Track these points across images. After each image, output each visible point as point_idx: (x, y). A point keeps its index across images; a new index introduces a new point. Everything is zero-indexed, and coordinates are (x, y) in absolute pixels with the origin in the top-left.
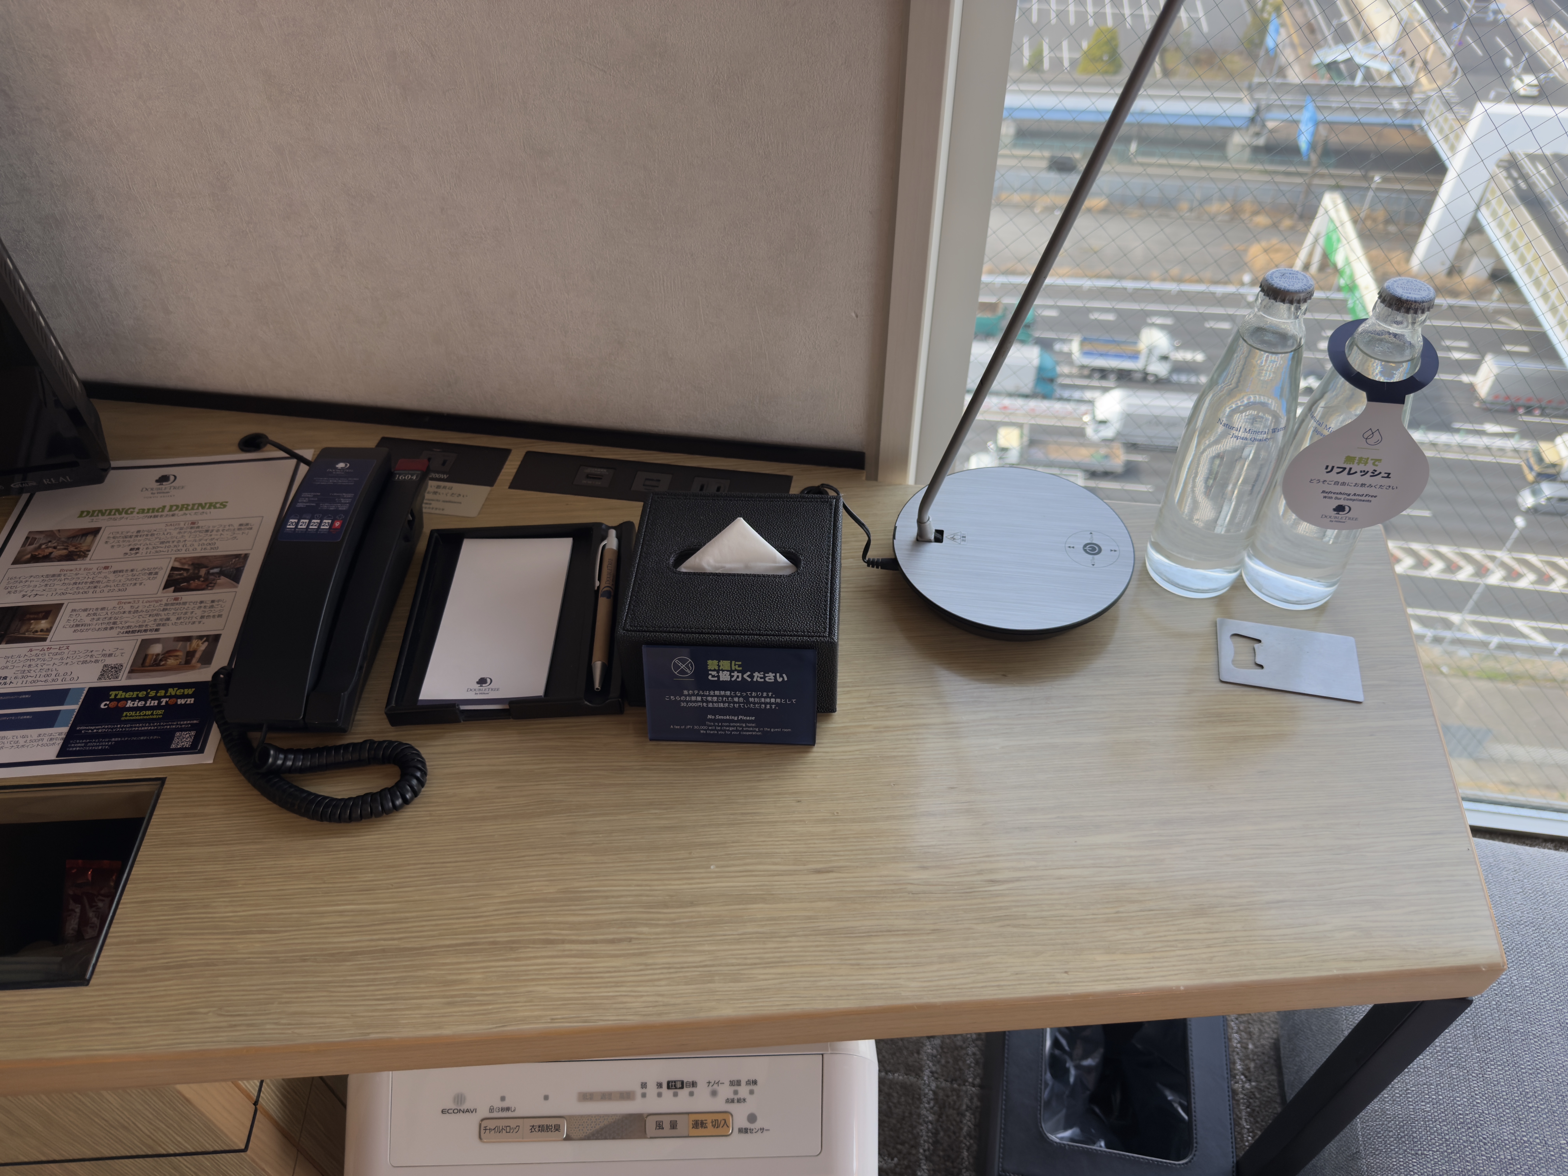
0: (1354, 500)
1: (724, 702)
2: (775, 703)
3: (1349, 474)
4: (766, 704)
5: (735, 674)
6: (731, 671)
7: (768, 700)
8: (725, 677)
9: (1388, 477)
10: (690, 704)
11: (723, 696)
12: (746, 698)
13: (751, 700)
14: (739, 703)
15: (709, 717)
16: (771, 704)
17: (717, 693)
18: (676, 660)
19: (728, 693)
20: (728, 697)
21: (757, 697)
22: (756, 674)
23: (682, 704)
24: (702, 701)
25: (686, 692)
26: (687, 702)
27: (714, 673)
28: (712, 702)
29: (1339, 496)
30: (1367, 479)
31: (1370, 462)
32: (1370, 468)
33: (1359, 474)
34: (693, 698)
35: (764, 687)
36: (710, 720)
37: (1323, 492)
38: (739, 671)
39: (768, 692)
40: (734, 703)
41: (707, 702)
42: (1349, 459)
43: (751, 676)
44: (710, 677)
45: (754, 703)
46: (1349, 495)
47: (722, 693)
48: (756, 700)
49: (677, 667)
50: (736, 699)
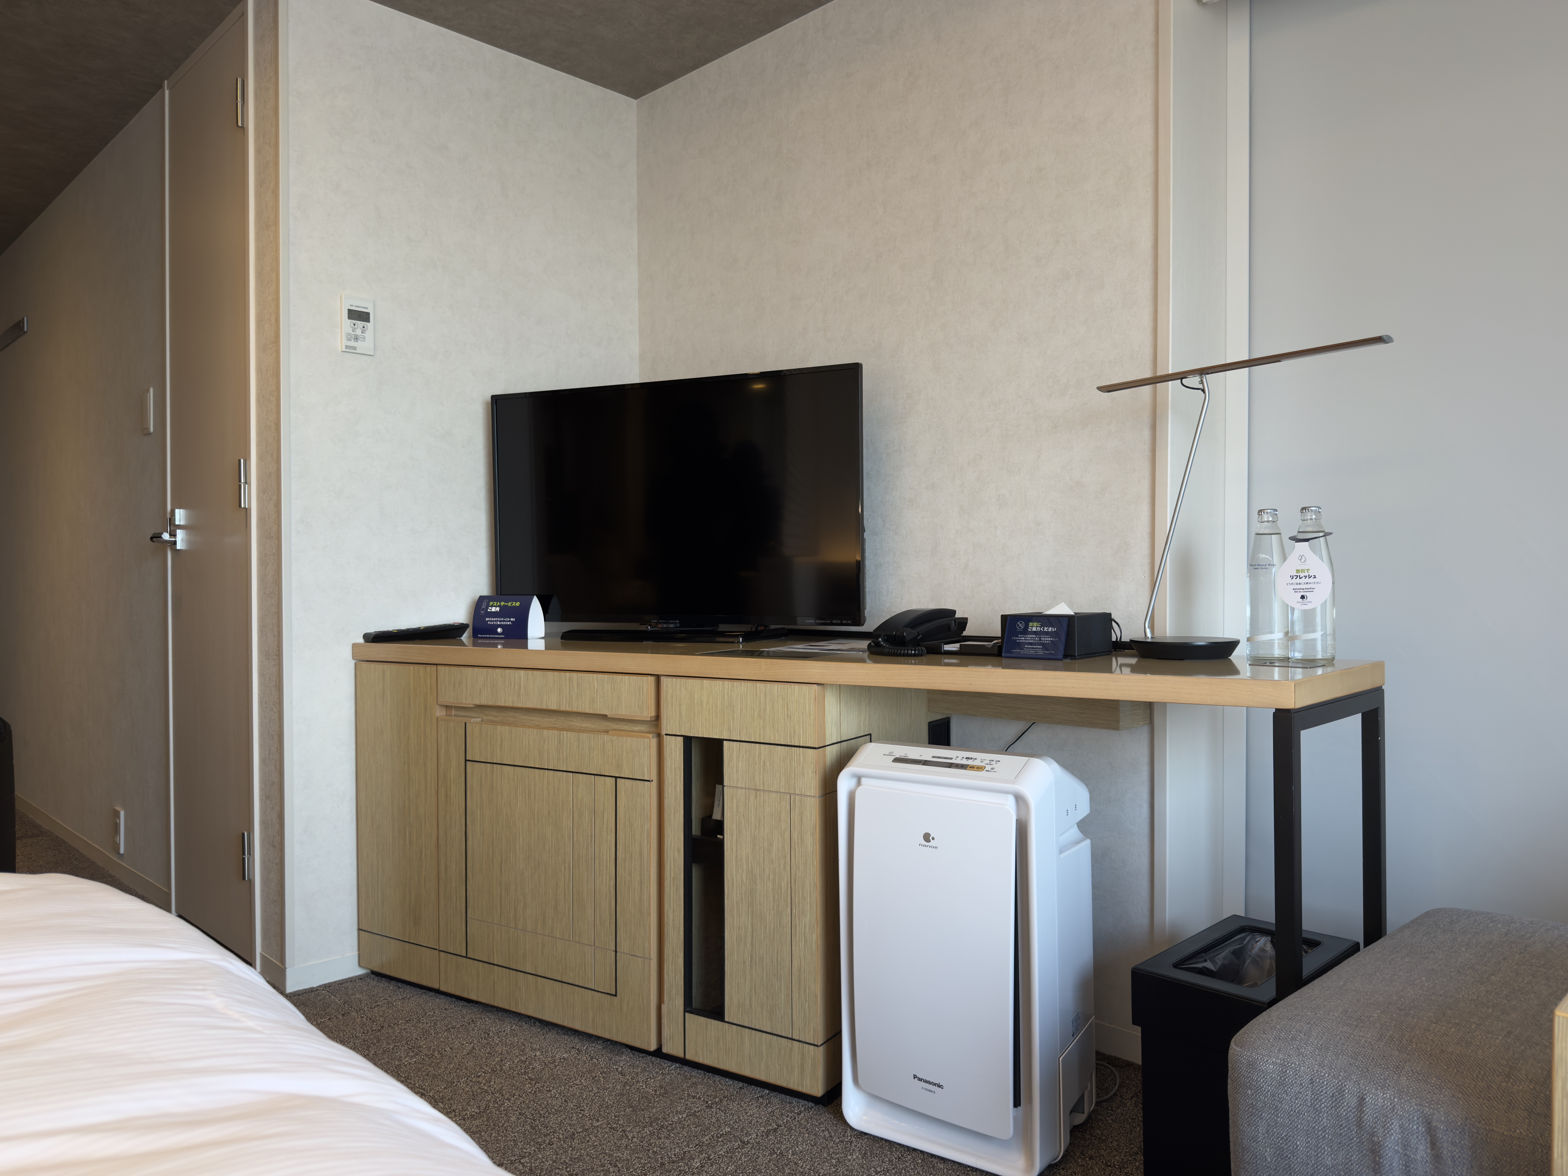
0: (1306, 592)
1: (1032, 640)
2: (1051, 641)
3: (1300, 578)
4: (1047, 640)
5: (1038, 628)
6: (1037, 627)
7: (1048, 639)
8: (1034, 629)
9: (1315, 578)
10: (1020, 641)
11: (1032, 638)
12: (1040, 638)
13: (1042, 639)
14: (1037, 640)
15: (1026, 646)
16: (1049, 640)
17: (1030, 636)
18: (1019, 623)
19: (1034, 636)
20: (1033, 638)
21: (1044, 638)
22: (1045, 628)
23: (1017, 641)
24: (1024, 640)
25: (1019, 636)
26: (1019, 640)
27: (1031, 628)
28: (1028, 640)
29: (1300, 590)
30: (1307, 580)
31: (1306, 571)
32: (1306, 574)
33: (1304, 578)
34: (1022, 638)
35: (1047, 633)
36: (1026, 648)
37: (1293, 589)
38: (1039, 627)
39: (1048, 635)
40: (1036, 640)
41: (1026, 640)
42: (1298, 571)
43: (1043, 629)
44: (1029, 630)
45: (1043, 640)
46: (1304, 589)
47: (1032, 636)
48: (1044, 639)
49: (1018, 625)
50: (1036, 639)
